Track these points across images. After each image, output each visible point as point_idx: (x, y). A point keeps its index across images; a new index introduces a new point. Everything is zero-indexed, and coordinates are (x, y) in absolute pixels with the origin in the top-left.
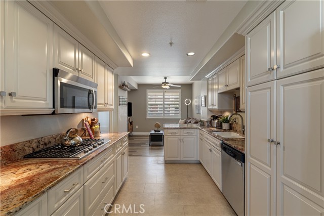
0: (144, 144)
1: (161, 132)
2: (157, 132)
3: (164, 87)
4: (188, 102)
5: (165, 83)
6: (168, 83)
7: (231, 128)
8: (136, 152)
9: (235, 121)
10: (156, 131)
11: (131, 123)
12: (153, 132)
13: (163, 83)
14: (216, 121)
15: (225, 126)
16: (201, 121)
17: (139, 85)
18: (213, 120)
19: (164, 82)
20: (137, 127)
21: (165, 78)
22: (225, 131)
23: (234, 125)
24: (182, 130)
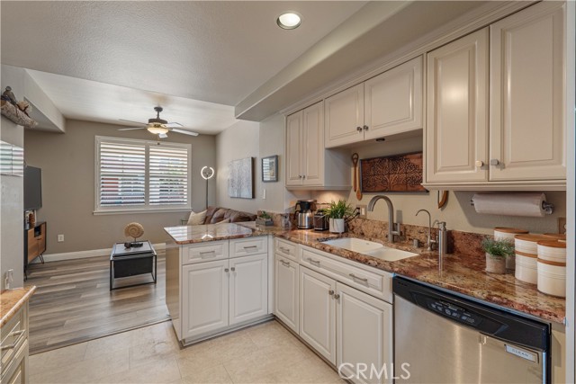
0: (92, 288)
1: (146, 247)
2: (132, 250)
3: (153, 131)
4: (207, 173)
5: (158, 122)
6: (165, 122)
7: (348, 231)
8: (62, 325)
9: (358, 213)
10: (128, 246)
11: (38, 230)
12: (120, 249)
13: (151, 121)
14: (308, 214)
15: (336, 225)
16: (264, 215)
17: (69, 120)
18: (301, 212)
19: (156, 117)
20: (61, 238)
21: (159, 109)
22: (339, 236)
23: (356, 223)
24: (232, 242)
